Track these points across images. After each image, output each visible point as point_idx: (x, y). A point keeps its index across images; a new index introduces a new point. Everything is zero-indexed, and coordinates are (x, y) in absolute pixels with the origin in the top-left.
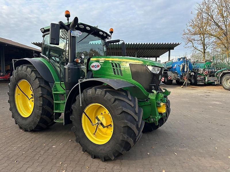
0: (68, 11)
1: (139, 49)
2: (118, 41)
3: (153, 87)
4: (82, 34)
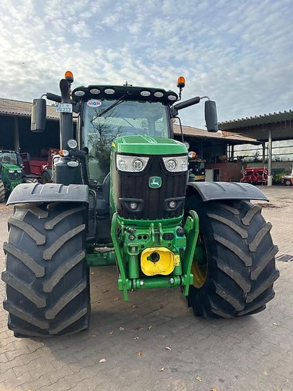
2: (196, 101)
3: (133, 206)
4: (100, 104)
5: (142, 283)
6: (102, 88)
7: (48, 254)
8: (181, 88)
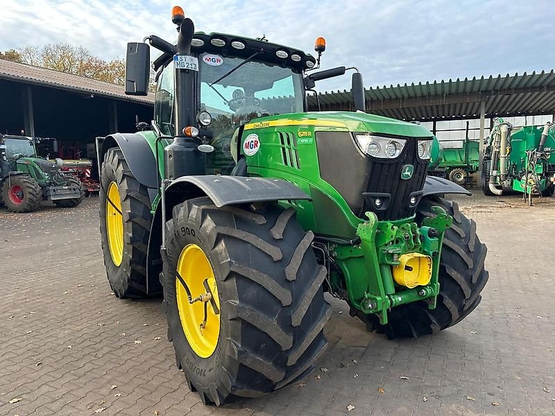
0: (178, 9)
1: (493, 92)
2: (340, 72)
3: (378, 202)
4: (222, 61)
5: (400, 299)
6: (229, 39)
7: (291, 272)
8: (320, 53)
